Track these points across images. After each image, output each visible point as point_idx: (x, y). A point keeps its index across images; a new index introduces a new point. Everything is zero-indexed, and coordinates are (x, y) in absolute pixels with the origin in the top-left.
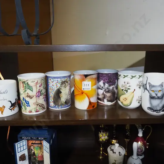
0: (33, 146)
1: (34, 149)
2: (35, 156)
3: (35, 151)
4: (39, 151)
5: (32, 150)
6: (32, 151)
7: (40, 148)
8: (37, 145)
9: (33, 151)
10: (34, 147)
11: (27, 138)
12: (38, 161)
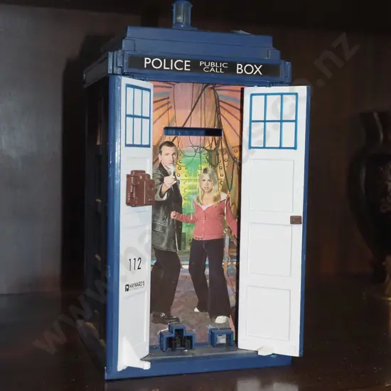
0: (170, 144)
1: (174, 163)
2: (179, 210)
3: (181, 178)
4: (206, 177)
5: (167, 174)
6: (162, 181)
7: (209, 161)
8: (195, 140)
9: (169, 182)
10: (177, 153)
11: (174, 64)
12: (195, 244)
